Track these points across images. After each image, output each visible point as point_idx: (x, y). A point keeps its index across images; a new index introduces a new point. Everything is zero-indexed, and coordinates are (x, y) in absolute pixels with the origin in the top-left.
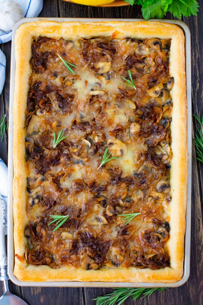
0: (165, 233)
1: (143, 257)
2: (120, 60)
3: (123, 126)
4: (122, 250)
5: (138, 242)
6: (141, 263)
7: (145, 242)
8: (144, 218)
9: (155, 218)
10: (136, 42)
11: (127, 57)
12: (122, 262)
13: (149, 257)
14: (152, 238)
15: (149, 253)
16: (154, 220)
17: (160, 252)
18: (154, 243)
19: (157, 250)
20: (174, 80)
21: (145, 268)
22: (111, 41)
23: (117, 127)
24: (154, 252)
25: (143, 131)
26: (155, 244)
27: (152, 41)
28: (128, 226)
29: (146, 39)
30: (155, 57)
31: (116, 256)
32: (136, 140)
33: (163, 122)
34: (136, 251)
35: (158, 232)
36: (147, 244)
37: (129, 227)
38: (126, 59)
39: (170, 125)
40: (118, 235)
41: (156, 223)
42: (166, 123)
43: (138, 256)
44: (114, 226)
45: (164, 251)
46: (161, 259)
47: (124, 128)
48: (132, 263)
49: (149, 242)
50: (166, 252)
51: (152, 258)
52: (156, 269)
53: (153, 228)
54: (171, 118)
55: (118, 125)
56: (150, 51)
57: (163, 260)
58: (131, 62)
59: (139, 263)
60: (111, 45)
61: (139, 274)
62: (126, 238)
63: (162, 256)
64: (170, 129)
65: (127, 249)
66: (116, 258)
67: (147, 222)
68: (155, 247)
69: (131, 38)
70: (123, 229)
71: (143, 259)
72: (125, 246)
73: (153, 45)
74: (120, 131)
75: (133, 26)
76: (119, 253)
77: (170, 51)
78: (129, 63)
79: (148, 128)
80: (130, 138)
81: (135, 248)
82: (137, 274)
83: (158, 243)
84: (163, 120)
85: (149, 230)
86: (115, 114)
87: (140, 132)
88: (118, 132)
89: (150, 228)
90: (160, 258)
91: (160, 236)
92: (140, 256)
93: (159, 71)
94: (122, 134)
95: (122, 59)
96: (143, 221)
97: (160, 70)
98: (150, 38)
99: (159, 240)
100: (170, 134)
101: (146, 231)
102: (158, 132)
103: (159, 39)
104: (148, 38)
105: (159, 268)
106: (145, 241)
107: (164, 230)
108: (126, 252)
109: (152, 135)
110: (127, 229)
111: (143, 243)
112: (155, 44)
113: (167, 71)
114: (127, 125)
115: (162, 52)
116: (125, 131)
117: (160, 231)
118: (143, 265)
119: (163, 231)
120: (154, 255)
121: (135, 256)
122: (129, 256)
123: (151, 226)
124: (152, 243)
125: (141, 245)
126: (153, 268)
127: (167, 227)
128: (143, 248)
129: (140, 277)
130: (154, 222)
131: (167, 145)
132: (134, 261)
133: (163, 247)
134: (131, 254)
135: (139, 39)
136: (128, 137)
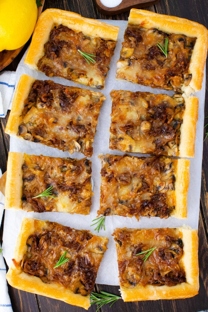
0: (179, 250)
1: (159, 274)
2: (143, 49)
3: (134, 123)
4: (138, 270)
5: (153, 260)
6: (157, 280)
7: (160, 260)
8: (157, 236)
9: (168, 236)
10: (162, 35)
11: (151, 48)
12: (139, 281)
13: (164, 274)
14: (167, 255)
15: (164, 270)
16: (167, 238)
17: (175, 268)
18: (168, 260)
19: (172, 266)
20: (192, 77)
21: (162, 285)
22: (139, 30)
23: (128, 123)
24: (169, 268)
25: (153, 130)
26: (170, 261)
27: (178, 37)
28: (142, 245)
29: (173, 34)
30: (178, 53)
31: (132, 275)
32: (145, 138)
33: (174, 124)
34: (152, 269)
35: (172, 249)
36: (162, 261)
37: (143, 247)
38: (150, 49)
39: (180, 127)
40: (132, 255)
41: (169, 240)
42: (176, 124)
43: (154, 274)
44: (128, 247)
45: (179, 266)
46: (177, 275)
47: (135, 125)
48: (149, 281)
49: (164, 259)
50: (181, 268)
51: (168, 275)
52: (173, 286)
53: (166, 245)
54: (182, 121)
55: (129, 122)
56: (174, 46)
57: (179, 277)
58: (154, 53)
59: (156, 281)
60: (139, 33)
61: (157, 292)
62: (141, 257)
63: (178, 272)
64: (180, 131)
65: (143, 268)
66: (133, 278)
67: (160, 240)
68: (170, 264)
69: (159, 30)
70: (137, 248)
71: (159, 277)
72: (141, 265)
73: (178, 41)
74: (130, 127)
75: (163, 19)
76: (135, 272)
77: (193, 49)
78: (152, 53)
79: (158, 128)
80: (140, 135)
81: (150, 266)
82: (155, 292)
83: (173, 260)
84: (174, 121)
85: (163, 247)
86: (128, 111)
87: (150, 131)
88: (129, 128)
89: (163, 245)
90: (175, 274)
91: (174, 253)
92: (156, 273)
93: (178, 66)
94: (132, 131)
95: (146, 48)
96: (157, 239)
97: (180, 66)
98: (176, 33)
99: (174, 257)
100: (179, 136)
101: (160, 249)
102: (167, 133)
103: (185, 36)
104: (175, 33)
105: (176, 284)
106: (160, 258)
107: (178, 246)
108: (142, 271)
109: (161, 134)
110: (141, 248)
111: (157, 261)
112: (180, 40)
113: (187, 68)
114: (138, 123)
115: (186, 49)
116: (135, 128)
117: (174, 248)
118: (160, 283)
119: (176, 247)
120: (169, 271)
121: (151, 274)
122: (145, 274)
123: (164, 243)
124: (167, 260)
125: (155, 263)
126: (170, 284)
127: (181, 243)
128: (158, 265)
129: (158, 295)
130: (167, 240)
131: (175, 146)
132: (151, 279)
133: (178, 263)
134: (147, 273)
135: (166, 32)
136: (138, 134)
